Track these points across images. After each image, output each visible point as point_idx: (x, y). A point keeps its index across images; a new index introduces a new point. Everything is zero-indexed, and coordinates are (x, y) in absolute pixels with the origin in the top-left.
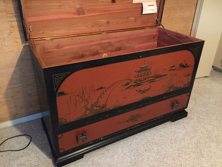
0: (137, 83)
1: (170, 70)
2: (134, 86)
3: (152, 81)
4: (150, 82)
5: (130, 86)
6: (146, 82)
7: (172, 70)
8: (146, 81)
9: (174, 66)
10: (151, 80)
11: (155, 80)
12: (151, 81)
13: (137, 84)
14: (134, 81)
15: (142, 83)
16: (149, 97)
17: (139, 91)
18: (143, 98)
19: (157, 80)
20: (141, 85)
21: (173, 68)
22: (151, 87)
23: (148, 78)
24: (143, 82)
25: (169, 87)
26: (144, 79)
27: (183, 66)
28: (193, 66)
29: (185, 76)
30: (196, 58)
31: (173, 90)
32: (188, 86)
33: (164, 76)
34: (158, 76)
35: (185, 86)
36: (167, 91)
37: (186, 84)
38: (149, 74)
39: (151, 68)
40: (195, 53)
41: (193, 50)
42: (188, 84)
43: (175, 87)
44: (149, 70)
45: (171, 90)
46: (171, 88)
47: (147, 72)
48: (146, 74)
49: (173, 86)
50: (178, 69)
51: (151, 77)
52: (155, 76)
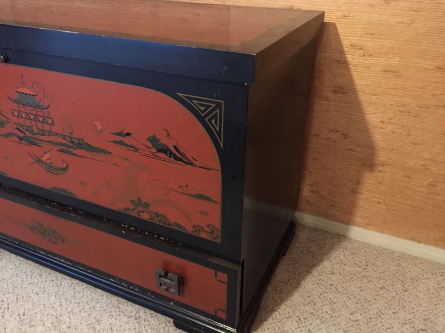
0: (24, 133)
1: (115, 142)
2: (21, 139)
3: (66, 149)
5: (10, 134)
6: (49, 144)
7: (121, 143)
8: (48, 142)
9: (128, 134)
10: (61, 144)
11: (75, 152)
12: (63, 148)
13: (24, 135)
14: (16, 124)
15: (36, 139)
16: (71, 193)
17: (36, 159)
18: (55, 188)
19: (79, 152)
20: (36, 145)
21: (127, 140)
22: (67, 166)
23: (50, 133)
24: (40, 140)
25: (131, 200)
26: (41, 132)
27: (168, 153)
28: (214, 169)
29: (188, 195)
30: (222, 145)
31: (150, 217)
32: (212, 238)
33: (100, 152)
34: (80, 144)
35: (199, 231)
36: (128, 209)
37: (202, 228)
38: (50, 122)
39: (49, 106)
40: (206, 120)
41: (195, 102)
42: (213, 232)
43: (157, 215)
44: (44, 110)
45: (141, 212)
46: (140, 209)
47: (42, 115)
48: (41, 120)
49: (147, 205)
50: (149, 153)
51: (57, 134)
52: (71, 138)
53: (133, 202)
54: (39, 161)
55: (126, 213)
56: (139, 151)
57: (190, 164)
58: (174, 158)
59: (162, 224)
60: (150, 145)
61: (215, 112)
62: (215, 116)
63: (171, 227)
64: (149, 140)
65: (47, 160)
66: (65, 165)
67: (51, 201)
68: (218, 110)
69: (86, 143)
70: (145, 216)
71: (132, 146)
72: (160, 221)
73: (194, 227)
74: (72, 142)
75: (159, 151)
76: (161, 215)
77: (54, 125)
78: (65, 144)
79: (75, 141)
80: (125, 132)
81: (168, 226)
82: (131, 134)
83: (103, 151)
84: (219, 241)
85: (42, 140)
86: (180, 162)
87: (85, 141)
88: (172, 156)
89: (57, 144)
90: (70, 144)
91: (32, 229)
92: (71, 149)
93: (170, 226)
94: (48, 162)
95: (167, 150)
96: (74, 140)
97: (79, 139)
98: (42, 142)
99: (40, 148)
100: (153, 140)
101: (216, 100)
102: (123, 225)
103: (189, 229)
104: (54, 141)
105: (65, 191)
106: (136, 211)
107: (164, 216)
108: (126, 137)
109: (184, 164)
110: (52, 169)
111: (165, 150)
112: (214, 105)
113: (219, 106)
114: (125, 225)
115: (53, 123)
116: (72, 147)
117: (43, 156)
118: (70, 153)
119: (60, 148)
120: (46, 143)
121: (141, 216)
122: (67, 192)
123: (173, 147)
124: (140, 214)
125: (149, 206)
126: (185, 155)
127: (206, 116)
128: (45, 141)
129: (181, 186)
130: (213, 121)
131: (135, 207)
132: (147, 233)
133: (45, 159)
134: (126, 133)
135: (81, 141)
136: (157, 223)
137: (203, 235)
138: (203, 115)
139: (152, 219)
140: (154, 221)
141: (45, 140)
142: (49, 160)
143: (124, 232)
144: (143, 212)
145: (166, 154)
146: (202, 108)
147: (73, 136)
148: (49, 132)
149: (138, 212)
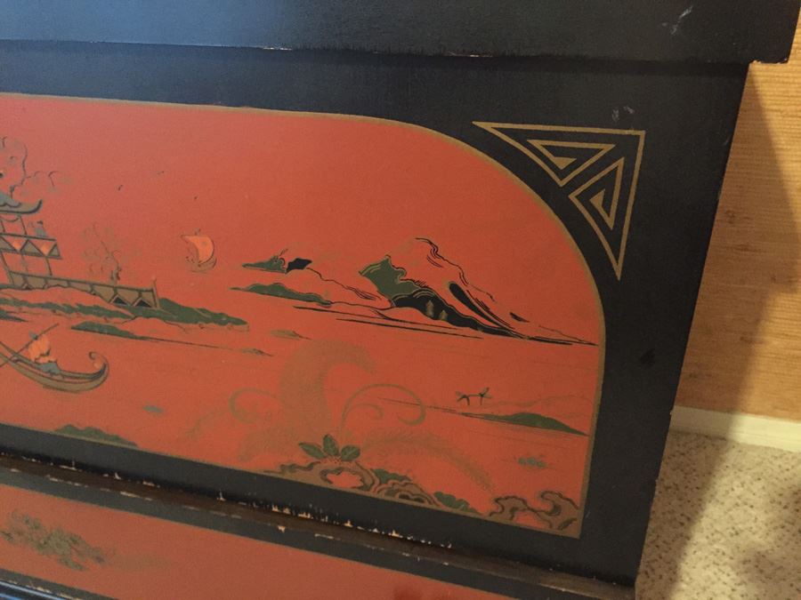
1: (258, 289)
3: (101, 320)
4: (79, 320)
6: (48, 311)
7: (276, 291)
8: (43, 306)
9: (300, 264)
10: (83, 309)
11: (128, 326)
12: (92, 318)
15: (6, 302)
16: (117, 439)
17: (10, 355)
18: (71, 428)
19: (140, 325)
21: (294, 280)
22: (105, 366)
23: (48, 281)
24: (17, 303)
25: (301, 444)
26: (19, 281)
27: (430, 304)
28: (580, 342)
29: (487, 417)
30: (618, 268)
31: (361, 484)
32: (551, 526)
33: (208, 321)
34: (142, 304)
35: (513, 510)
36: (293, 467)
37: (524, 502)
38: (45, 250)
39: (40, 203)
40: (572, 197)
41: (536, 143)
42: (556, 509)
43: (383, 476)
44: (24, 216)
45: (332, 472)
46: (330, 464)
47: (23, 233)
48: (18, 247)
49: (352, 453)
50: (367, 312)
51: (68, 281)
52: (115, 289)
53: (308, 448)
54: (18, 359)
55: (288, 476)
56: (333, 308)
57: (502, 331)
58: (449, 320)
59: (396, 499)
60: (372, 288)
61: (607, 170)
62: (607, 183)
63: (426, 505)
64: (368, 275)
65: (42, 355)
66: (98, 366)
67: (59, 462)
68: (621, 162)
69: (165, 301)
70: (345, 482)
71: (309, 298)
72: (391, 492)
73: (497, 500)
74: (119, 301)
75: (401, 303)
76: (395, 477)
77: (58, 257)
78: (97, 307)
79: (130, 297)
80: (290, 258)
81: (416, 504)
82: (309, 262)
83: (218, 319)
84: (574, 532)
85: (24, 303)
86: (467, 330)
87: (161, 295)
88: (444, 314)
89: (70, 310)
90: (113, 308)
91: (8, 535)
92: (113, 321)
93: (423, 502)
94: (45, 360)
95: (425, 300)
96: (122, 294)
97: (140, 291)
98: (25, 308)
99: (18, 324)
100: (384, 275)
101: (618, 132)
102: (275, 509)
103: (481, 505)
104: (59, 303)
105: (97, 432)
106: (317, 469)
107: (404, 478)
108: (294, 272)
109: (480, 333)
110: (59, 379)
111: (420, 299)
112: (607, 148)
113: (625, 147)
114: (281, 507)
115: (55, 252)
116: (117, 314)
117: (27, 346)
118: (113, 332)
119: (79, 322)
120: (35, 310)
121: (330, 482)
122: (107, 437)
123: (448, 289)
124: (329, 476)
125: (357, 454)
126: (487, 309)
127: (572, 186)
128: (33, 306)
129: (464, 397)
130: (597, 201)
131: (315, 460)
132: (348, 525)
133: (34, 352)
134: (293, 260)
135: (148, 297)
136: (382, 496)
137: (525, 520)
138: (562, 183)
139: (366, 487)
140: (371, 494)
141: (32, 302)
142: (48, 354)
143: (282, 528)
144: (339, 471)
145: (424, 311)
146: (562, 163)
147: (119, 283)
148: (46, 279)
149: (324, 473)
